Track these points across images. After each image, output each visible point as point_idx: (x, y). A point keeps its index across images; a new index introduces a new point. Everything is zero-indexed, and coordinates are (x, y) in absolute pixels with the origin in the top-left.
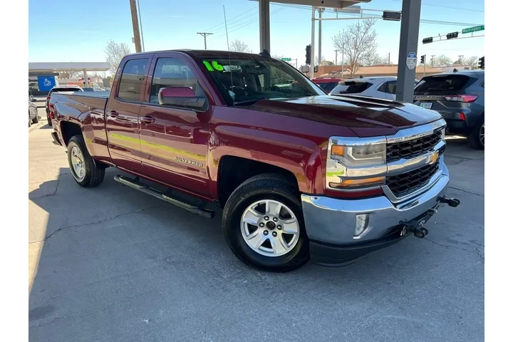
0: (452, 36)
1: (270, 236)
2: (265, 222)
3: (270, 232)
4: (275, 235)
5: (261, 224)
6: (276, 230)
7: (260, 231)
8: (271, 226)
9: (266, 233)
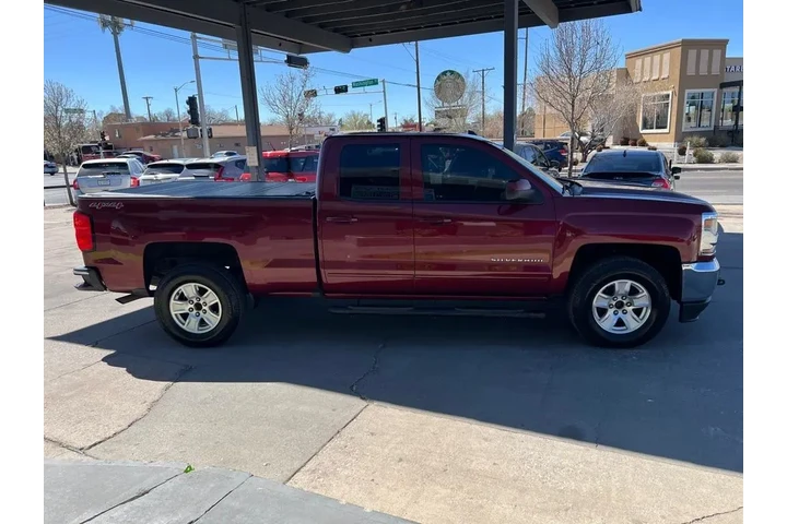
0: (340, 90)
1: (620, 313)
2: (614, 303)
3: (620, 312)
4: (625, 312)
5: (610, 306)
6: (626, 308)
7: (610, 312)
8: (620, 305)
9: (615, 313)
